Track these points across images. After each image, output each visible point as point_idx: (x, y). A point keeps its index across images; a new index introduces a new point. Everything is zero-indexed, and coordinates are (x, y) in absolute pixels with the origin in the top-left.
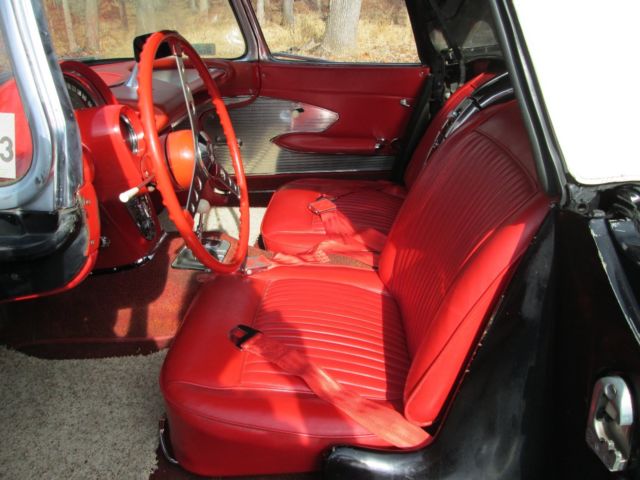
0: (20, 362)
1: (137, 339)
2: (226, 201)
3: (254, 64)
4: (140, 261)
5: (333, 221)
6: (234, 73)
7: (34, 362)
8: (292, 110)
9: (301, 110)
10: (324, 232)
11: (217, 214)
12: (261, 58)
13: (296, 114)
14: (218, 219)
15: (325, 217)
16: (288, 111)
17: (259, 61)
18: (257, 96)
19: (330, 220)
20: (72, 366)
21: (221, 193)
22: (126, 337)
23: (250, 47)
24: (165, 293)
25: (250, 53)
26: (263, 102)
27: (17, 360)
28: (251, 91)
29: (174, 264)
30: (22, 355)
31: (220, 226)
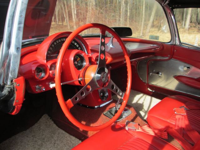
0: (51, 124)
1: (84, 134)
2: (151, 94)
3: (172, 46)
4: (96, 107)
5: (180, 120)
6: (163, 48)
7: (54, 126)
8: (185, 67)
9: (188, 68)
10: (174, 124)
11: (145, 98)
12: (176, 44)
13: (186, 68)
14: (144, 100)
15: (177, 117)
16: (183, 67)
17: (175, 45)
18: (171, 58)
19: (179, 119)
20: (62, 133)
21: (151, 90)
22: (82, 132)
23: (173, 39)
24: (97, 122)
25: (172, 41)
26: (173, 61)
27: (51, 123)
28: (169, 56)
29: (104, 113)
30: (53, 122)
31: (143, 103)
